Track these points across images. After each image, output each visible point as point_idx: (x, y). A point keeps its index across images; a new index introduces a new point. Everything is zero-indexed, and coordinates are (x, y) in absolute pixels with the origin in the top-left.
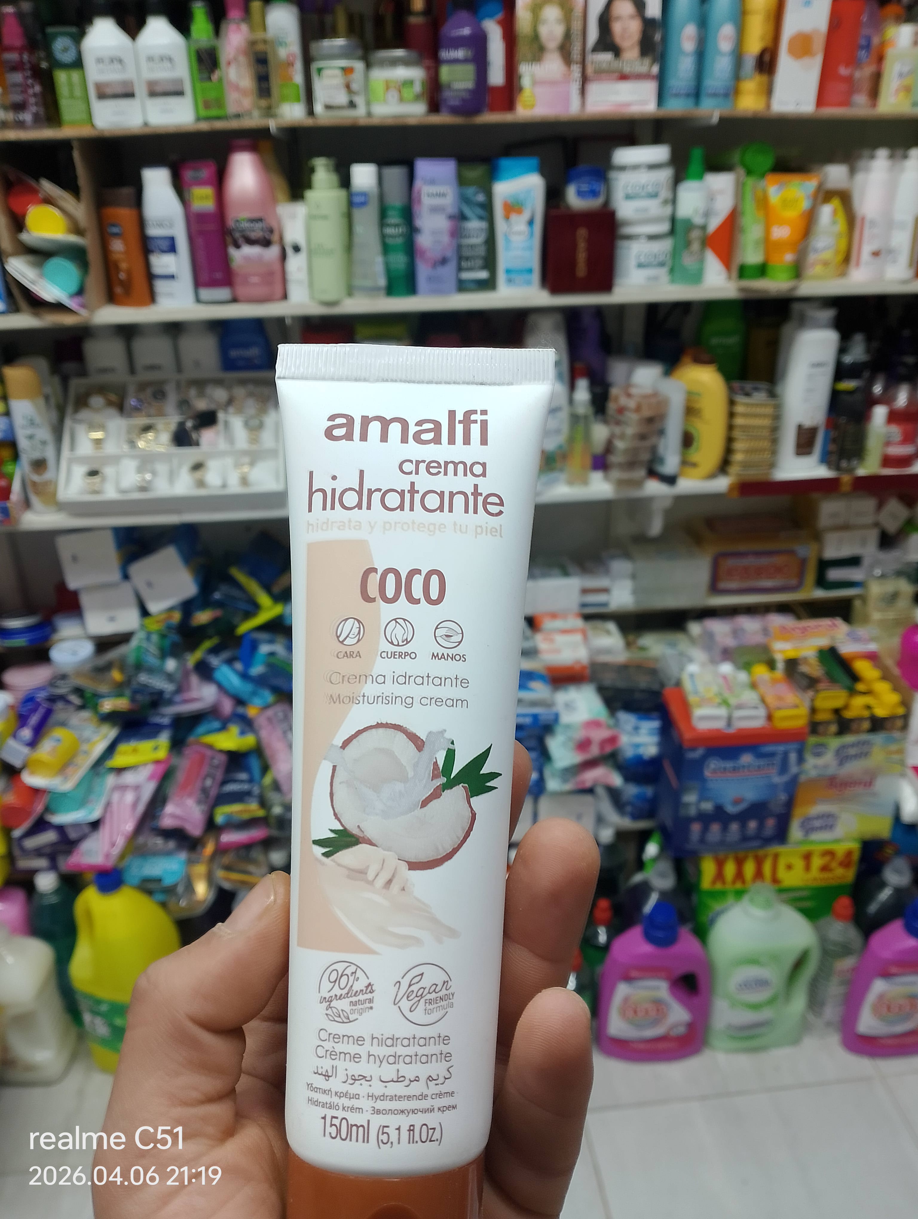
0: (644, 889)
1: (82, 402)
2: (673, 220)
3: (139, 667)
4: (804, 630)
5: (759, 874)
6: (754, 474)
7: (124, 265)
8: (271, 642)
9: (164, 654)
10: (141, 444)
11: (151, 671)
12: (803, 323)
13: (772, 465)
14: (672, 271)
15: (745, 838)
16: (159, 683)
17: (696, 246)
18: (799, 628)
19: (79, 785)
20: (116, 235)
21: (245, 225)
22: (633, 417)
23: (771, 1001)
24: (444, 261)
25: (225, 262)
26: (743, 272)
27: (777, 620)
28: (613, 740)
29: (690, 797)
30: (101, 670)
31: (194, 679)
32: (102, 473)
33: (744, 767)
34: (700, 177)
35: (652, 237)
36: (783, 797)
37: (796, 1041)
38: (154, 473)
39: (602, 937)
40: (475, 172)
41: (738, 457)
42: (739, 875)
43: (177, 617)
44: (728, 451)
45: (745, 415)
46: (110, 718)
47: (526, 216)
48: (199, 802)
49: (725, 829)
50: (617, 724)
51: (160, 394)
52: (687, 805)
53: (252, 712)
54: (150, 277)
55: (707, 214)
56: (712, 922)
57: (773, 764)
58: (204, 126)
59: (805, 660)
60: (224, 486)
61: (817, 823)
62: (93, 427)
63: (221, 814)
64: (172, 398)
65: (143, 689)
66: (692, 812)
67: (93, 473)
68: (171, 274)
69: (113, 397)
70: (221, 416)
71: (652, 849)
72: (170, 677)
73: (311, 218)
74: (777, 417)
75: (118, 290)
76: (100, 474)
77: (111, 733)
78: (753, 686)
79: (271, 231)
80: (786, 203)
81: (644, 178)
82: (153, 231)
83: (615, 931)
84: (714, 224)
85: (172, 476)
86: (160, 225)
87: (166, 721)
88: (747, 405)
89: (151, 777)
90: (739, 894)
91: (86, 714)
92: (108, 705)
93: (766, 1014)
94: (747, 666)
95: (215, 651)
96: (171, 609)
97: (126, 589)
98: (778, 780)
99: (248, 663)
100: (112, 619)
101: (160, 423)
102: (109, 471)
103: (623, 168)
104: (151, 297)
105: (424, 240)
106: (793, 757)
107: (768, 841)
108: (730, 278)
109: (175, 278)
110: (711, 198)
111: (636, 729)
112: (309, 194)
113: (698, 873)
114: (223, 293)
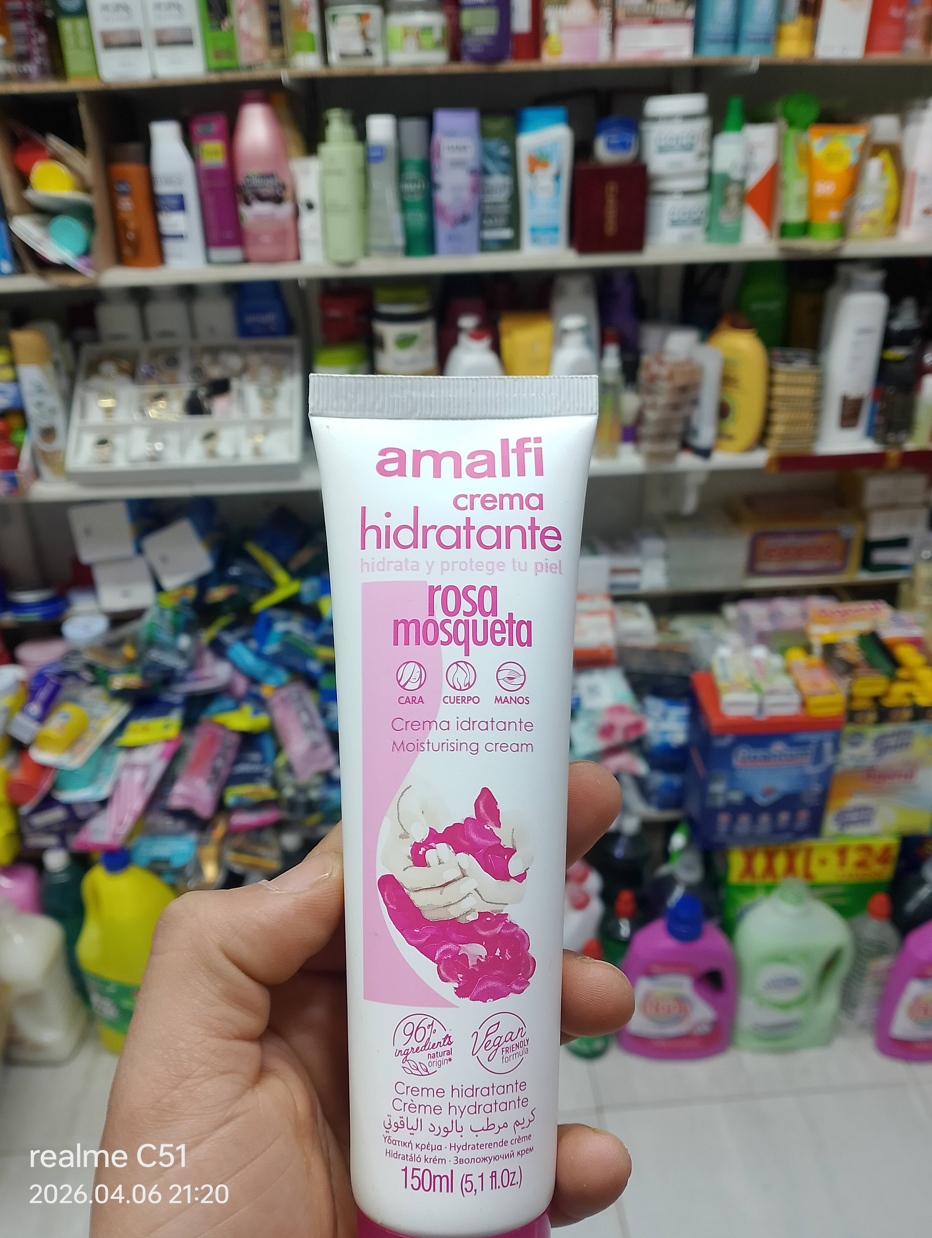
0: (669, 882)
1: (93, 369)
2: (710, 174)
3: (151, 643)
4: (844, 614)
5: (790, 869)
6: (794, 448)
7: (132, 225)
8: (287, 619)
9: (177, 630)
10: (152, 413)
11: (163, 647)
12: (849, 286)
13: (814, 438)
14: (708, 229)
15: (776, 831)
16: (171, 660)
17: (733, 202)
18: (838, 612)
19: (89, 761)
20: (124, 193)
21: (256, 182)
22: (664, 386)
23: (801, 1001)
24: (464, 219)
25: (236, 221)
26: (784, 230)
27: (816, 603)
28: (637, 726)
29: (718, 788)
30: (113, 646)
31: (208, 657)
32: (111, 442)
33: (775, 756)
34: (739, 128)
35: (688, 193)
36: (816, 788)
37: (826, 1041)
38: (165, 442)
39: (625, 929)
40: (498, 125)
41: (778, 429)
42: (770, 869)
43: (191, 593)
44: (767, 422)
45: (786, 385)
46: (121, 695)
47: (551, 170)
48: (209, 782)
49: (755, 820)
50: (644, 709)
51: (172, 361)
52: (715, 795)
53: (266, 691)
54: (160, 237)
55: (747, 168)
56: (740, 916)
57: (807, 754)
58: (214, 78)
59: (844, 645)
60: (237, 456)
61: (854, 817)
62: (105, 394)
63: (233, 795)
64: (185, 365)
65: (154, 666)
66: (720, 802)
67: (103, 442)
68: (180, 234)
69: (125, 364)
70: (235, 384)
71: (678, 840)
72: (182, 654)
73: (325, 173)
74: (820, 387)
75: (127, 251)
76: (109, 444)
77: (121, 710)
78: (788, 671)
79: (283, 187)
80: (831, 157)
81: (679, 129)
82: (162, 189)
83: (637, 924)
84: (754, 179)
85: (183, 447)
86: (169, 181)
87: (177, 698)
88: (788, 374)
89: (162, 756)
90: (769, 889)
91: (98, 691)
92: (118, 682)
93: (795, 1014)
94: (782, 651)
95: (230, 628)
96: (185, 586)
97: (140, 564)
98: (812, 770)
99: (263, 640)
100: (126, 595)
101: (172, 391)
102: (119, 440)
103: (655, 119)
104: (161, 258)
105: (444, 197)
106: (828, 747)
107: (800, 834)
108: (771, 236)
109: (184, 238)
110: (750, 150)
111: (664, 716)
112: (325, 149)
113: (726, 866)
114: (234, 253)
